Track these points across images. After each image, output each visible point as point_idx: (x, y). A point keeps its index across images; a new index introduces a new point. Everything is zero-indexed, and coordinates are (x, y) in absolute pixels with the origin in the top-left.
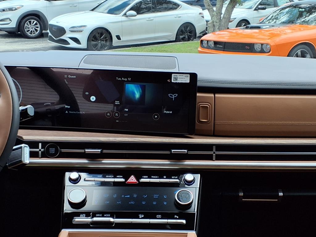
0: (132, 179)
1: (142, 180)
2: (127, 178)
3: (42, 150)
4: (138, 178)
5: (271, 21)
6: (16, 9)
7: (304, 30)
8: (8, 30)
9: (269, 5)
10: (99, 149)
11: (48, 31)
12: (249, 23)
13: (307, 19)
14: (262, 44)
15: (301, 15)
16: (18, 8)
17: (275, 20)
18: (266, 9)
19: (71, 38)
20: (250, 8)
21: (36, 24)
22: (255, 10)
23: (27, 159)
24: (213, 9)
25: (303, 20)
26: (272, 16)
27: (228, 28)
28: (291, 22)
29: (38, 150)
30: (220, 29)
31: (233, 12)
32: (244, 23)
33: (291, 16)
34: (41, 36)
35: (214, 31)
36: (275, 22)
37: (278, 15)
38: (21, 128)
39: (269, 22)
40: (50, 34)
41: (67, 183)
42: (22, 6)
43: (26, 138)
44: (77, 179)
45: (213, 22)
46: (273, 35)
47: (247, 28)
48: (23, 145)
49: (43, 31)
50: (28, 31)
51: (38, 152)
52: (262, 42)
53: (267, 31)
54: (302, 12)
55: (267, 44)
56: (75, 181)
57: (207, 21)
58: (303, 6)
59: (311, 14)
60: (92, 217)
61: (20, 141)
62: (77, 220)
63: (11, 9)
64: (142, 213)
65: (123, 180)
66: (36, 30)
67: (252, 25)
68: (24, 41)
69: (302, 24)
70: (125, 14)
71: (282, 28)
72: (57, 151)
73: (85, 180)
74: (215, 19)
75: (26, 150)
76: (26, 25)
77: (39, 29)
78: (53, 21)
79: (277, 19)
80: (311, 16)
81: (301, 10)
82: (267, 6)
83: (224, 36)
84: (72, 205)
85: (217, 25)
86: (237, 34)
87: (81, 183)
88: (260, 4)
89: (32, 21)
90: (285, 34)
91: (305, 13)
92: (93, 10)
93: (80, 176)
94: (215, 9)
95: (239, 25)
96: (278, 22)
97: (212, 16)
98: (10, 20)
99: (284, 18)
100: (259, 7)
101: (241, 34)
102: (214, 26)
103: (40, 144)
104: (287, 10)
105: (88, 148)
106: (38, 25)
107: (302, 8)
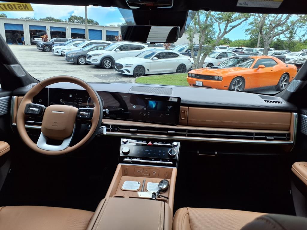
0: (150, 143)
1: (154, 144)
2: (148, 143)
3: (112, 128)
4: (152, 143)
5: (224, 64)
6: (100, 55)
7: (240, 70)
8: (96, 65)
9: (223, 56)
10: (136, 129)
11: (115, 66)
12: (213, 65)
13: (242, 64)
14: (218, 76)
15: (239, 62)
16: (101, 54)
17: (226, 64)
18: (222, 59)
19: (126, 70)
20: (214, 57)
21: (109, 62)
22: (216, 58)
23: (105, 133)
24: (195, 57)
25: (240, 65)
26: (225, 62)
27: (202, 67)
28: (233, 65)
29: (109, 128)
30: (198, 68)
31: (205, 60)
32: (211, 65)
33: (234, 63)
34: (112, 68)
35: (195, 69)
36: (226, 65)
37: (227, 61)
38: (103, 118)
39: (223, 65)
40: (116, 67)
41: (122, 143)
42: (103, 53)
43: (105, 123)
44: (126, 142)
45: (195, 64)
46: (224, 72)
47: (211, 68)
48: (104, 127)
49: (113, 66)
50: (105, 66)
51: (109, 129)
52: (218, 75)
53: (222, 70)
54: (239, 61)
55: (221, 76)
56: (125, 143)
57: (192, 63)
58: (240, 58)
59: (244, 62)
60: (132, 159)
61: (103, 125)
62: (125, 160)
63: (98, 55)
64: (153, 158)
65: (146, 143)
66: (109, 65)
67: (214, 66)
68: (103, 70)
69: (239, 67)
70: (152, 59)
71: (229, 68)
72: (118, 129)
73: (129, 142)
74: (196, 63)
75: (105, 128)
76: (104, 63)
77: (110, 65)
78: (117, 61)
79: (227, 63)
80: (244, 63)
81: (239, 60)
82: (222, 57)
83: (200, 72)
84: (123, 153)
85: (197, 66)
86: (207, 71)
87: (128, 143)
88: (219, 56)
89: (108, 61)
90: (231, 71)
91: (240, 62)
92: (137, 56)
93: (127, 141)
94: (196, 57)
95: (208, 66)
96: (228, 65)
97: (195, 61)
98: (97, 60)
99: (231, 63)
100: (219, 57)
101: (209, 71)
102: (195, 66)
103: (111, 126)
104: (232, 59)
105: (131, 129)
106: (110, 63)
107: (239, 59)
